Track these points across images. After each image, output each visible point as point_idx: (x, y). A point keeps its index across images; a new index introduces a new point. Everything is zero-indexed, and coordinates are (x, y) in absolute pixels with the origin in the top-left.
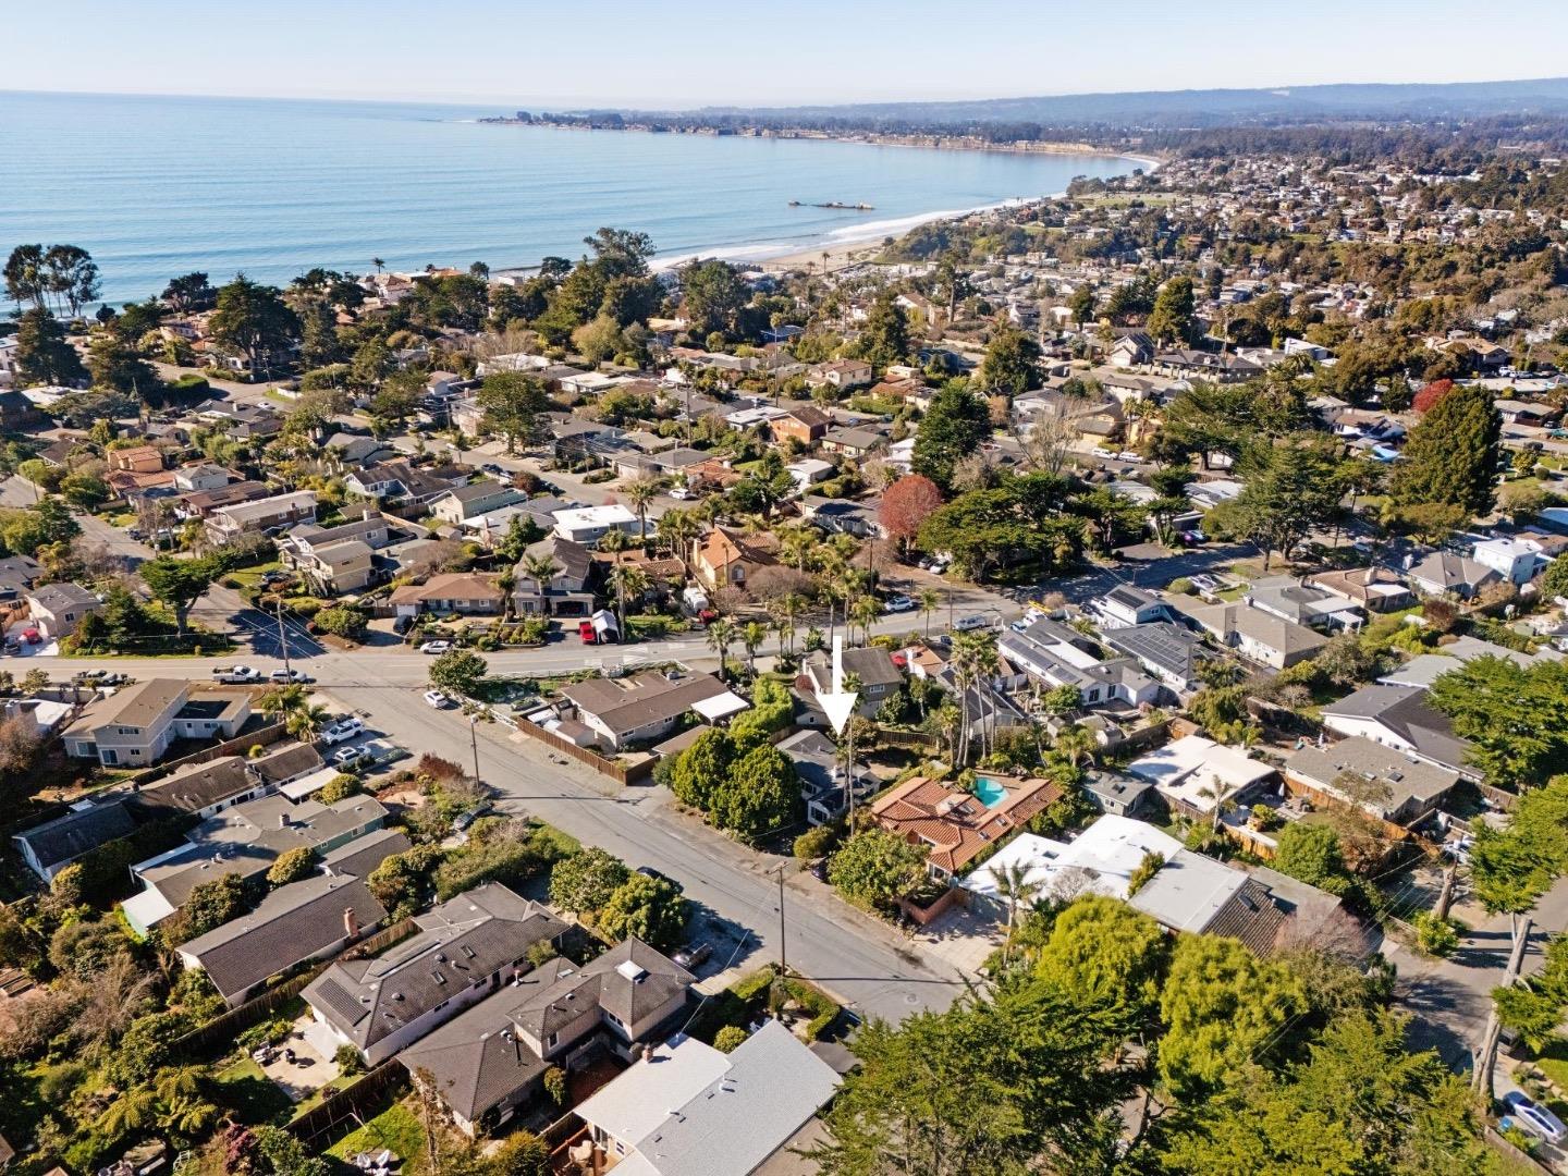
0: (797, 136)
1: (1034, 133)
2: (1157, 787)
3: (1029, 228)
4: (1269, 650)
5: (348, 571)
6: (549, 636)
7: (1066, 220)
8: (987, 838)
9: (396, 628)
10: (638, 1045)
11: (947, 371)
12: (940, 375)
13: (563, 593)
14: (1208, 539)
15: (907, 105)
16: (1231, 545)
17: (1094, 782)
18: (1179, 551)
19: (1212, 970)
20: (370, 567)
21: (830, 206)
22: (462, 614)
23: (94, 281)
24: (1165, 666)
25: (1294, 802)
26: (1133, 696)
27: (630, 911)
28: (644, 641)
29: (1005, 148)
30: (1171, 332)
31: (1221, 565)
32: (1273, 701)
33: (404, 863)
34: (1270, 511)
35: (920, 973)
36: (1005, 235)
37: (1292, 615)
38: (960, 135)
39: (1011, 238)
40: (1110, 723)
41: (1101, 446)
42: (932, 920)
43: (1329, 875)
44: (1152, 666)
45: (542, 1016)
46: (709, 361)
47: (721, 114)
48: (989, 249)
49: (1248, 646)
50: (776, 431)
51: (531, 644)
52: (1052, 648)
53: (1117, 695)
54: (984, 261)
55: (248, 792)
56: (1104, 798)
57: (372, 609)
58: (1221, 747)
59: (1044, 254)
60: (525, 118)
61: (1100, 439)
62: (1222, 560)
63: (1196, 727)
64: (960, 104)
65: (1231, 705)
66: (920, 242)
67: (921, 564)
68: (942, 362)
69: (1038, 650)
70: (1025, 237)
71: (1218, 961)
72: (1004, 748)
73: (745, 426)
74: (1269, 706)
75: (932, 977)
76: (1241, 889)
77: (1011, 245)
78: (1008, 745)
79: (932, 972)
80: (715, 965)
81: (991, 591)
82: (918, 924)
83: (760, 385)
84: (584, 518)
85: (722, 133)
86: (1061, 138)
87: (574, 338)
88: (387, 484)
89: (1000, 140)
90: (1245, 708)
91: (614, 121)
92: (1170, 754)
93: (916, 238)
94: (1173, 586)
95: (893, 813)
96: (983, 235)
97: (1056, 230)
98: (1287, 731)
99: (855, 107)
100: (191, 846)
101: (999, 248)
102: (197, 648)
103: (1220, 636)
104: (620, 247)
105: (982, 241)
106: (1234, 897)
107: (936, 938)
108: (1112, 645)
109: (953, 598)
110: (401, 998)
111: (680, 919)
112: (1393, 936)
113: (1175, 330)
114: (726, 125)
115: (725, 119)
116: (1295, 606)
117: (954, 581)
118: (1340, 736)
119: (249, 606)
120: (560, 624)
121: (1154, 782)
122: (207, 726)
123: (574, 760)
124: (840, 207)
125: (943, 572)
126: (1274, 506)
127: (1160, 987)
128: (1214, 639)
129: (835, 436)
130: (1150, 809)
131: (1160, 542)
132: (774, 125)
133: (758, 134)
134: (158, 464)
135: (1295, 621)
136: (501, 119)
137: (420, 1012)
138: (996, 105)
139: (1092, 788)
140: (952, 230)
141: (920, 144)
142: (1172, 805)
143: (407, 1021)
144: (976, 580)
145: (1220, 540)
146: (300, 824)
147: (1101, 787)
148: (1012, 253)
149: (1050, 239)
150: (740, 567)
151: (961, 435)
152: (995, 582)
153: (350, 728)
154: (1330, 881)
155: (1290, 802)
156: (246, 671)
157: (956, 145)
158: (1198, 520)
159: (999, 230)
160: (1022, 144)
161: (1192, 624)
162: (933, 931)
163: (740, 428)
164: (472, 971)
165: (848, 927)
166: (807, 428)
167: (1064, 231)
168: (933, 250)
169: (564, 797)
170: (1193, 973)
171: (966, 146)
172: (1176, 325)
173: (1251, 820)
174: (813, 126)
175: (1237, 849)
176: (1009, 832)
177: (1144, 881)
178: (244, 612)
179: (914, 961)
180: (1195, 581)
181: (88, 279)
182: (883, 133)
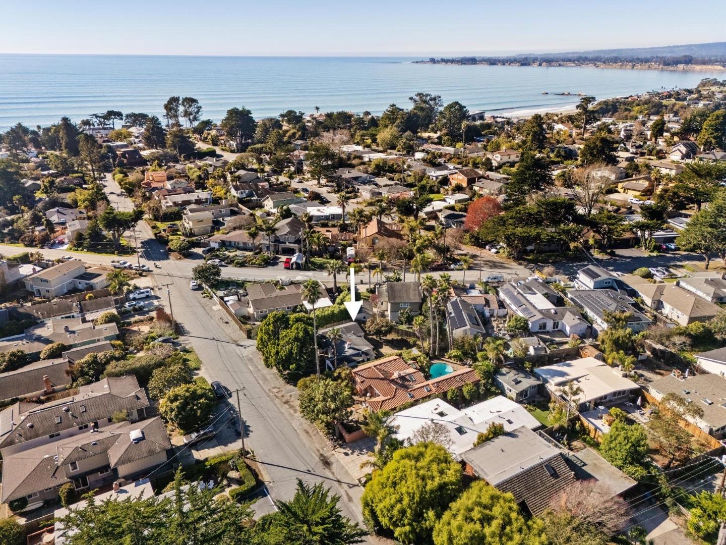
0: (560, 65)
1: (688, 61)
2: (547, 385)
3: (664, 102)
4: (680, 313)
5: (201, 225)
6: (269, 263)
7: (688, 98)
8: (413, 397)
9: (204, 252)
10: (122, 480)
11: (563, 157)
12: (559, 159)
13: (285, 243)
14: (679, 249)
15: (622, 50)
16: (694, 254)
17: (504, 375)
18: (655, 254)
19: (476, 514)
20: (212, 224)
21: (563, 94)
22: (239, 249)
23: (200, 113)
24: (597, 314)
25: (647, 411)
26: (568, 329)
27: (172, 402)
28: (313, 270)
29: (671, 68)
30: (711, 142)
31: (678, 263)
32: (662, 344)
33: (96, 357)
34: (709, 229)
35: (327, 473)
36: (650, 105)
37: (708, 295)
38: (646, 62)
39: (653, 106)
40: (541, 343)
41: (635, 197)
42: (354, 441)
43: (631, 463)
44: (590, 313)
45: (71, 450)
46: (440, 149)
47: (524, 57)
48: (641, 112)
49: (667, 310)
50: (451, 180)
51: (260, 266)
52: (529, 297)
53: (560, 328)
54: (636, 118)
55: (71, 315)
56: (506, 386)
57: (200, 243)
58: (608, 367)
59: (671, 115)
60: (433, 61)
61: (637, 193)
62: (681, 261)
63: (597, 352)
64: (652, 48)
65: (623, 341)
66: (602, 108)
67: (487, 247)
68: (563, 153)
69: (519, 297)
70: (662, 106)
71: (485, 507)
72: (461, 347)
73: (437, 177)
74: (659, 347)
75: (331, 476)
76: (550, 460)
77: (653, 110)
78: (463, 345)
79: (333, 473)
80: (215, 441)
81: (520, 264)
82: (344, 441)
83: (459, 161)
84: (319, 210)
85: (522, 65)
86: (704, 63)
87: (377, 137)
88: (247, 192)
89: (669, 64)
90: (643, 347)
91: (473, 61)
92: (569, 365)
93: (599, 107)
94: (636, 272)
95: (365, 374)
96: (638, 105)
97: (681, 103)
98: (668, 365)
99: (594, 51)
100: (23, 335)
101: (646, 112)
102: (116, 252)
103: (648, 301)
104: (425, 102)
105: (637, 108)
106: (541, 465)
107: (349, 452)
108: (572, 299)
109: (494, 265)
110: (32, 427)
111: (199, 412)
112: (675, 518)
113: (713, 141)
114: (525, 62)
115: (526, 59)
116: (712, 290)
117: (502, 258)
118: (704, 372)
119: (154, 237)
120: (280, 258)
121: (546, 381)
122: (86, 284)
123: (232, 322)
124: (569, 94)
125: (497, 252)
126: (712, 226)
127: (439, 516)
128: (643, 302)
129: (480, 184)
130: (538, 399)
131: (643, 248)
132: (549, 61)
133: (540, 65)
134: (165, 178)
135: (709, 299)
136: (423, 62)
137: (37, 436)
138: (671, 49)
139: (500, 379)
140: (621, 103)
141: (624, 67)
142: (553, 398)
143: (26, 440)
144: (513, 258)
145: (685, 250)
146: (73, 332)
147: (507, 379)
148: (653, 114)
149: (676, 107)
150: (377, 238)
151: (532, 180)
152: (525, 260)
153: (143, 293)
154: (631, 468)
155: (644, 410)
156: (124, 263)
157: (644, 67)
158: (675, 238)
159: (647, 102)
160: (681, 66)
161: (633, 293)
162: (351, 448)
163: (435, 179)
164: (79, 420)
165: (303, 436)
166: (466, 179)
167: (685, 103)
168: (608, 113)
169: (214, 339)
170: (462, 512)
171: (649, 68)
172: (714, 138)
173: (605, 416)
174: (570, 60)
175: (584, 434)
176: (429, 397)
177: (483, 441)
178: (151, 240)
179: (327, 463)
180: (653, 271)
181: (198, 112)
182: (604, 62)
